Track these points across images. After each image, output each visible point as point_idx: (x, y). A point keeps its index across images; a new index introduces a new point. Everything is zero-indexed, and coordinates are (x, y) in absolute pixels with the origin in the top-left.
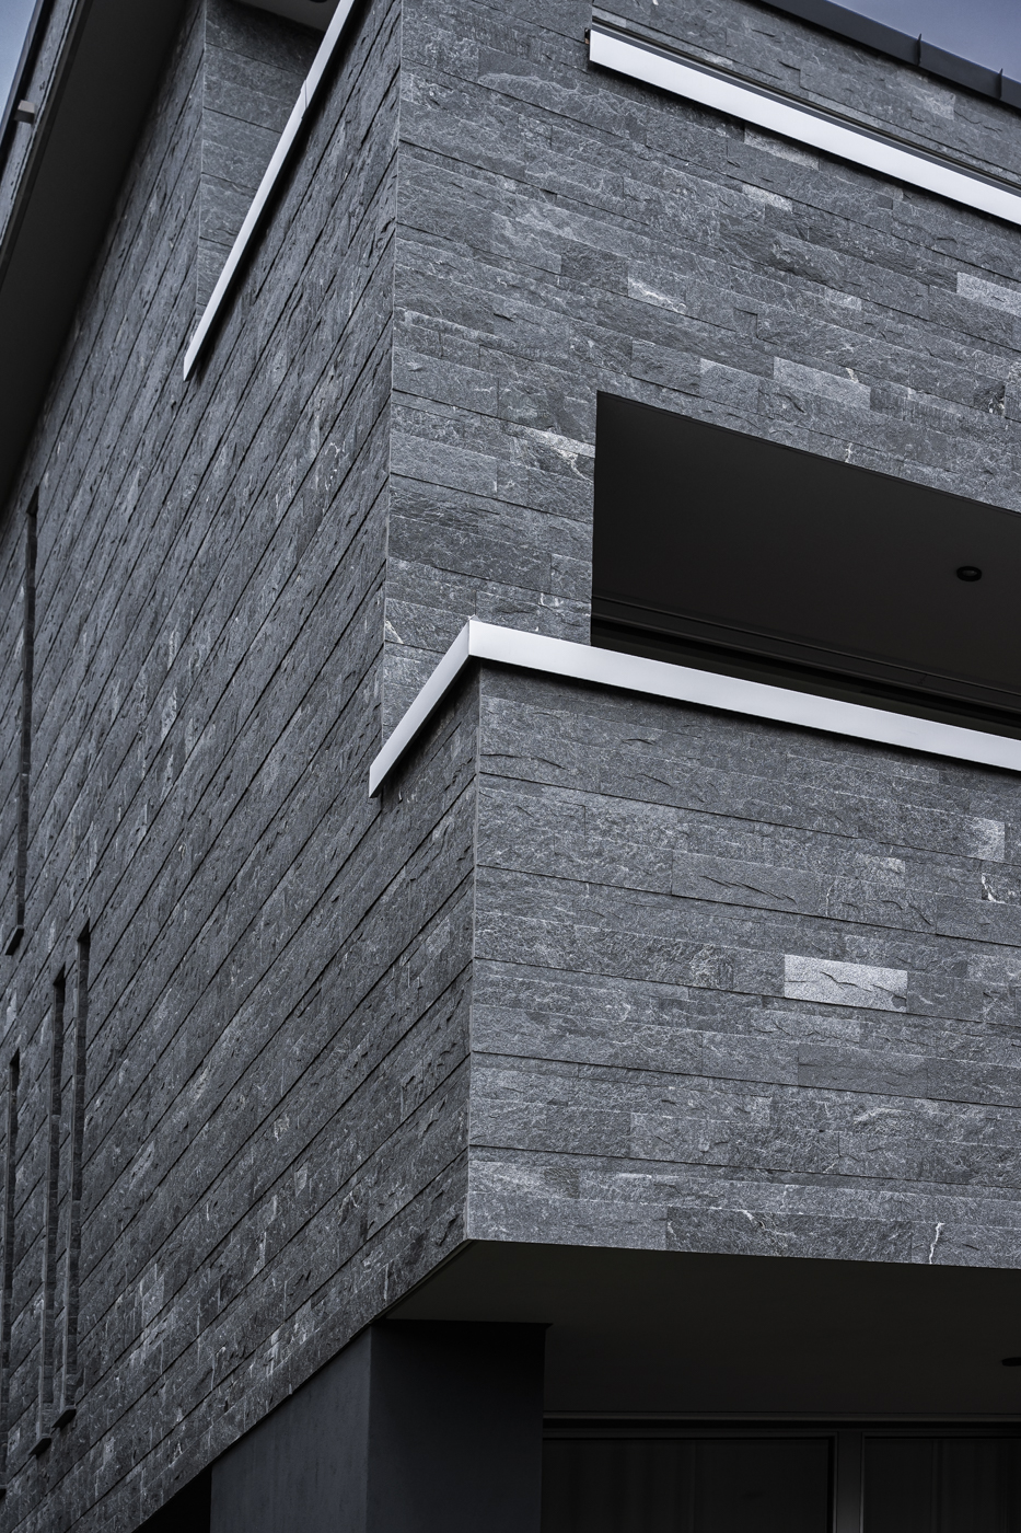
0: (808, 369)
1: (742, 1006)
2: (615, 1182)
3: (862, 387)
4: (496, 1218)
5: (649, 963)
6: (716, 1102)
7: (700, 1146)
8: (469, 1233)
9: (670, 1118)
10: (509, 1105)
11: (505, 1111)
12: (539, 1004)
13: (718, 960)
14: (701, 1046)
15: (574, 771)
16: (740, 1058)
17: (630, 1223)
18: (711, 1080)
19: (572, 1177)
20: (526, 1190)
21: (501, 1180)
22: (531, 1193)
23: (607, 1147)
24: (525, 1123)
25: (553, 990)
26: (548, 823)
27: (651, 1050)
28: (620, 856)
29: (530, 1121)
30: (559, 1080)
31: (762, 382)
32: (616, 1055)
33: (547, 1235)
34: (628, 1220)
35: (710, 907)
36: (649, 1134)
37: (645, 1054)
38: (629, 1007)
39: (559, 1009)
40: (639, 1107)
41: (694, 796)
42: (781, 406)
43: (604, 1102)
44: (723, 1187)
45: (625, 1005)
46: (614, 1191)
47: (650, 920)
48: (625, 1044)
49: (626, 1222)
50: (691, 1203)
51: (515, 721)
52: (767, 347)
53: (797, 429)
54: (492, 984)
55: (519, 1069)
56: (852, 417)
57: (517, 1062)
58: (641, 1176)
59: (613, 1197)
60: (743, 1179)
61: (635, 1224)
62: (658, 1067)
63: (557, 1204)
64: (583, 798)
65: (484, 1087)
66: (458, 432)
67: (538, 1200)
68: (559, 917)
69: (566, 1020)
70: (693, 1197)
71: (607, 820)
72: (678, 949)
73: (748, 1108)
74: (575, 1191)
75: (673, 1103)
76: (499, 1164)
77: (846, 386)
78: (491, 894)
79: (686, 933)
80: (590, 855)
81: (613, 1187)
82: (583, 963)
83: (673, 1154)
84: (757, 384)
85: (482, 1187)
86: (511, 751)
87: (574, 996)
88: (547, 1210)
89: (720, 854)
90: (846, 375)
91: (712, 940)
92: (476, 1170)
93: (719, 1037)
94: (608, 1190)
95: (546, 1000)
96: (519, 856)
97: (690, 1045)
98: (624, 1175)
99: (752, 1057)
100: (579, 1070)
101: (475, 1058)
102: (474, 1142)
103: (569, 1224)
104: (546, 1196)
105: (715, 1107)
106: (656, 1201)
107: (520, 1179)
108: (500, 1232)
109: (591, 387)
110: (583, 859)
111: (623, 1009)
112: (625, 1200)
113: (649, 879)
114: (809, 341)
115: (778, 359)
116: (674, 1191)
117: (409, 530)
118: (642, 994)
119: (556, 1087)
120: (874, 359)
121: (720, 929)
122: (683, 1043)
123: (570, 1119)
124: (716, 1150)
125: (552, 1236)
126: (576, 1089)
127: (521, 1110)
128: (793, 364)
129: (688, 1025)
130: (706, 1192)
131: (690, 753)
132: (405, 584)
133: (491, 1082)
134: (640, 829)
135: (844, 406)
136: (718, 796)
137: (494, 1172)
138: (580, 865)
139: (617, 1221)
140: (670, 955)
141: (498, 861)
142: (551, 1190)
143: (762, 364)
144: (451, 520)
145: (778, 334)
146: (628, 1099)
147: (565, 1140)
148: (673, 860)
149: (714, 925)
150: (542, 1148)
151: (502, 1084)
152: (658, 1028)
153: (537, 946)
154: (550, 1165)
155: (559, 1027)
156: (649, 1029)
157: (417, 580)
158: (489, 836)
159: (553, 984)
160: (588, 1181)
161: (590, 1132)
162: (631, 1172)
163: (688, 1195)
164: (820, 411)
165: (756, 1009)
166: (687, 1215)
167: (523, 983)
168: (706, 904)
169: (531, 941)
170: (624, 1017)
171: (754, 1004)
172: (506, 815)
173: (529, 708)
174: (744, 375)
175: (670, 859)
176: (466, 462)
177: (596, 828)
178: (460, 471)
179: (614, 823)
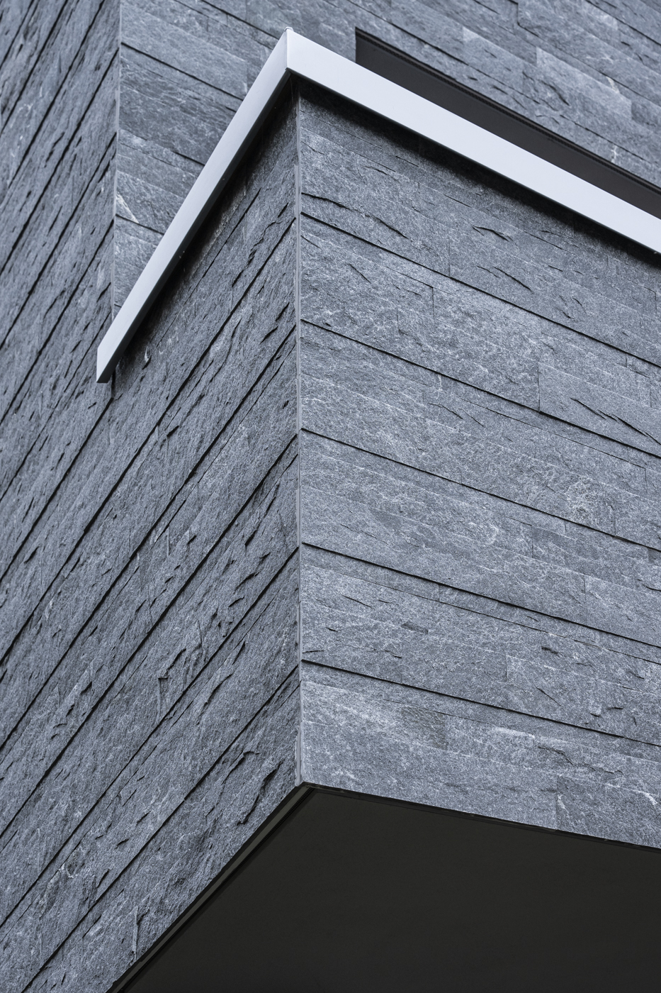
0: (569, 67)
1: (626, 556)
2: (491, 737)
3: (623, 98)
4: (340, 759)
5: (517, 483)
6: (603, 659)
7: (590, 708)
8: (306, 773)
9: (554, 669)
10: (354, 619)
11: (348, 624)
12: (386, 503)
13: (597, 496)
14: (583, 591)
15: (418, 244)
16: (629, 613)
17: (513, 789)
18: (597, 633)
19: (437, 722)
20: (379, 730)
21: (346, 712)
22: (385, 735)
23: (480, 691)
24: (375, 645)
25: (403, 490)
26: (390, 295)
27: (527, 586)
28: (477, 353)
29: (381, 644)
30: (415, 599)
31: (525, 66)
32: (485, 582)
33: (409, 790)
34: (511, 786)
35: (583, 436)
36: (530, 684)
37: (519, 588)
38: (497, 529)
39: (411, 514)
40: (514, 649)
41: (557, 308)
42: (546, 93)
43: (472, 637)
44: (620, 762)
45: (493, 527)
46: (490, 748)
47: (517, 435)
48: (495, 571)
49: (507, 788)
50: (582, 775)
51: (343, 169)
52: (529, 37)
53: (562, 119)
54: (325, 466)
55: (362, 577)
56: (616, 123)
57: (361, 568)
58: (522, 734)
59: (490, 755)
60: (641, 756)
61: (518, 792)
62: (536, 606)
63: (420, 753)
64: (431, 278)
65: (319, 590)
66: (201, 23)
67: (396, 744)
68: (405, 405)
69: (421, 530)
70: (586, 769)
71: (459, 309)
72: (550, 474)
73: (642, 673)
74: (442, 740)
75: (556, 653)
76: (342, 691)
77: (608, 93)
78: (322, 359)
79: (558, 459)
80: (442, 344)
81: (488, 743)
82: (440, 467)
83: (559, 712)
84: (522, 66)
85: (320, 717)
86: (341, 200)
87: (430, 503)
88: (407, 758)
89: (591, 380)
90: (608, 84)
91: (589, 473)
92: (312, 694)
93: (603, 585)
94: (483, 746)
95: (395, 500)
96: (354, 322)
97: (572, 587)
98: (501, 730)
99: (642, 614)
100: (441, 593)
101: (305, 553)
102: (308, 657)
103: (437, 780)
104: (406, 741)
105: (604, 666)
106: (543, 766)
107: (370, 715)
108: (347, 778)
109: (349, 22)
110: (433, 346)
111: (491, 530)
112: (504, 760)
113: (512, 386)
114: (569, 42)
115: (540, 50)
116: (563, 758)
117: (144, 106)
118: (511, 517)
119: (412, 607)
120: (634, 76)
121: (596, 462)
122: (563, 584)
123: (431, 649)
124: (608, 716)
125: (414, 794)
126: (437, 616)
127: (369, 628)
128: (555, 59)
129: (567, 565)
130: (601, 765)
131: (550, 261)
132: (141, 161)
133: (328, 586)
134: (499, 329)
135: (607, 110)
136: (585, 315)
137: (336, 700)
138: (429, 351)
139: (496, 785)
140: (541, 479)
141: (328, 321)
142: (411, 734)
143: (525, 50)
144: (195, 110)
145: (539, 27)
146: (502, 638)
147: (427, 674)
148: (539, 373)
149: (589, 456)
150: (398, 680)
151: (343, 591)
152: (532, 560)
153: (381, 433)
154: (409, 702)
155: (413, 535)
156: (522, 559)
157: (155, 161)
158: (315, 289)
159: (404, 483)
160: (457, 730)
161: (458, 669)
162: (509, 728)
163: (580, 765)
164: (584, 109)
165: (641, 561)
166: (579, 789)
167: (365, 474)
168: (579, 431)
169: (373, 426)
170: (492, 540)
171: (640, 556)
172: (336, 271)
173: (359, 160)
174: (507, 56)
175: (535, 370)
176: (210, 56)
177: (446, 316)
178: (205, 63)
179: (468, 314)
